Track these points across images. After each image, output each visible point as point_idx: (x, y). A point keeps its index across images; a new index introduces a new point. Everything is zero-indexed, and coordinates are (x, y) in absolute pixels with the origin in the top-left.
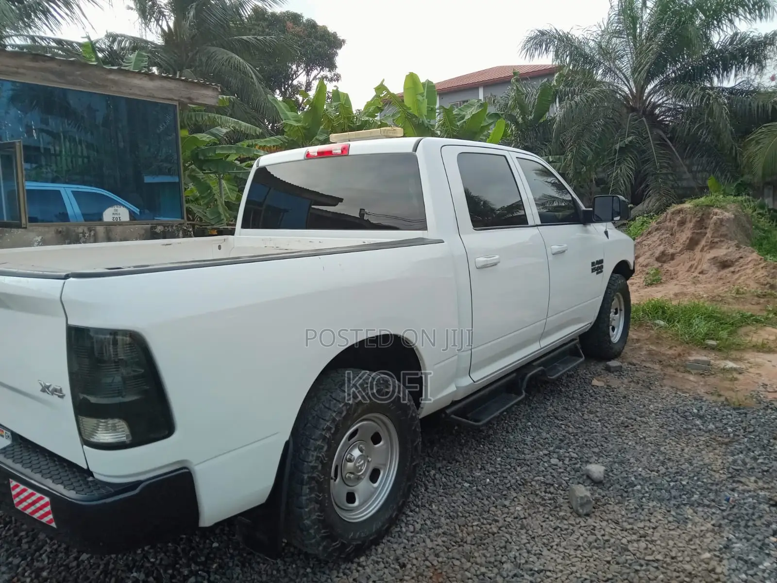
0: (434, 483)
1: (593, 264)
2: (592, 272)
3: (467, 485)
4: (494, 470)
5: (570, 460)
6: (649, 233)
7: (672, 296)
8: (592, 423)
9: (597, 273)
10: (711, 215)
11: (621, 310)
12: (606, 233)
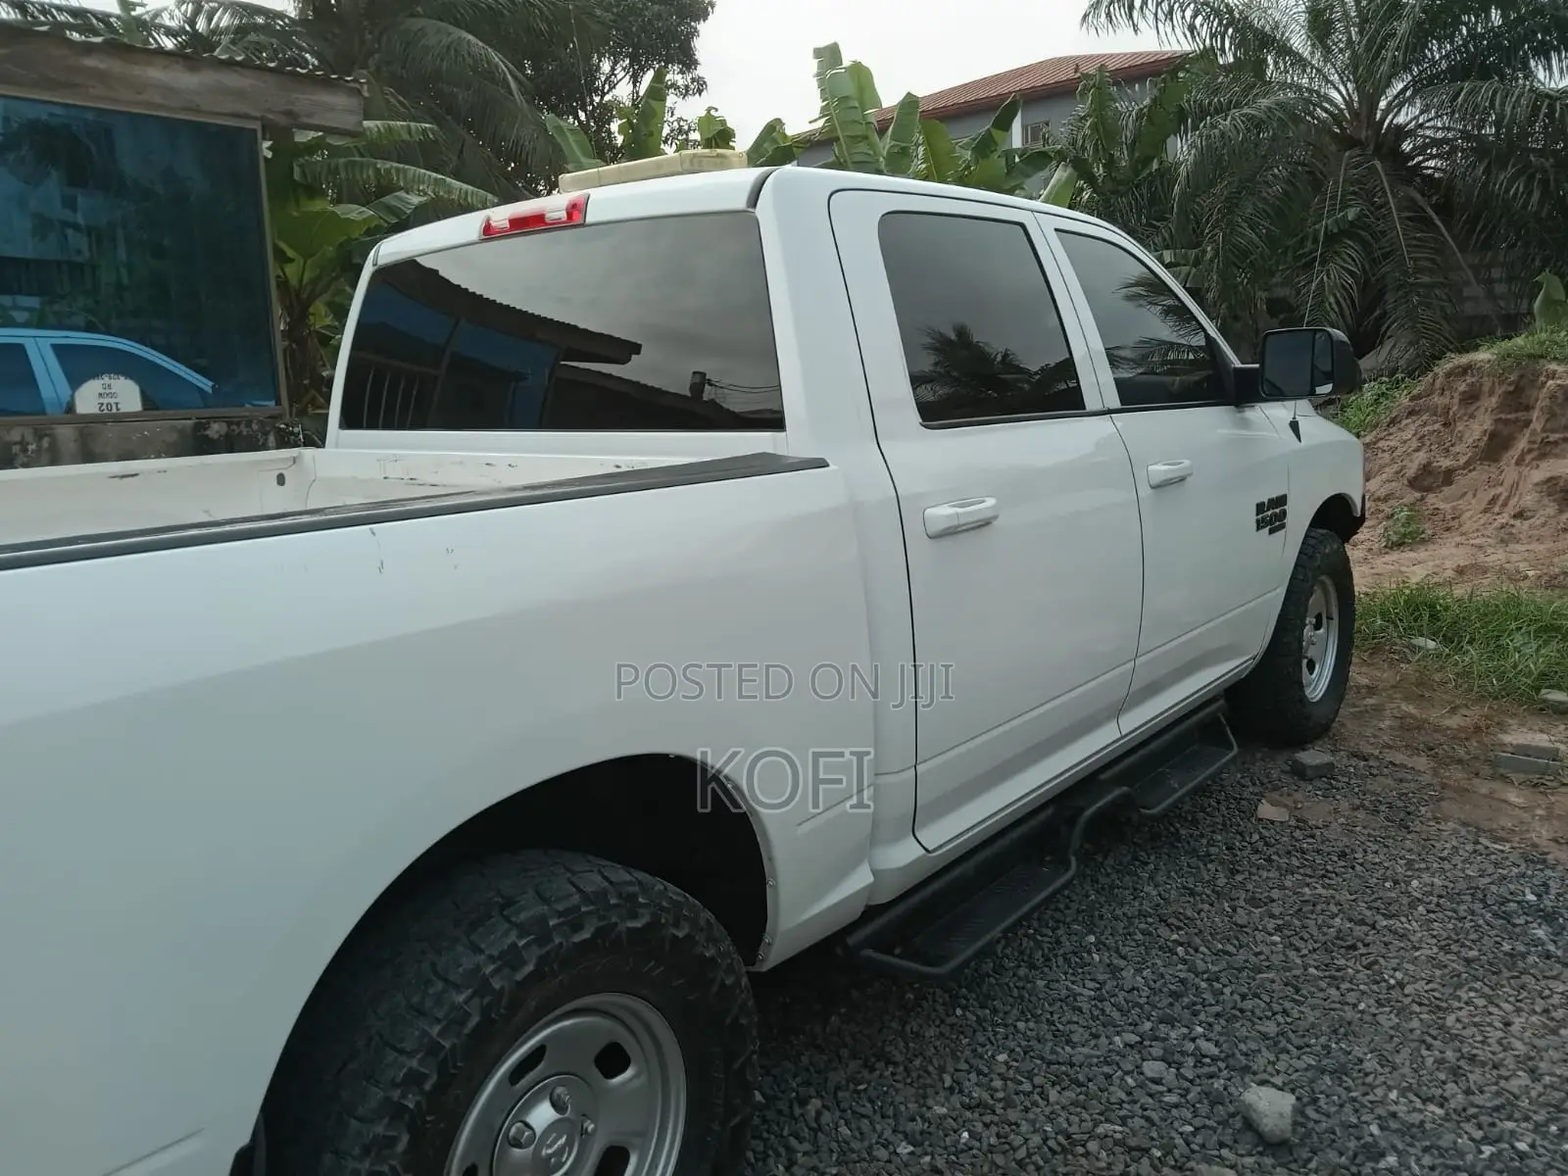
0: (815, 1142)
1: (1260, 508)
2: (1258, 529)
3: (905, 1149)
4: (986, 1096)
5: (1199, 1063)
6: (1393, 422)
7: (1449, 573)
8: (1259, 936)
9: (1271, 532)
10: (1543, 379)
11: (1330, 618)
12: (1294, 426)
